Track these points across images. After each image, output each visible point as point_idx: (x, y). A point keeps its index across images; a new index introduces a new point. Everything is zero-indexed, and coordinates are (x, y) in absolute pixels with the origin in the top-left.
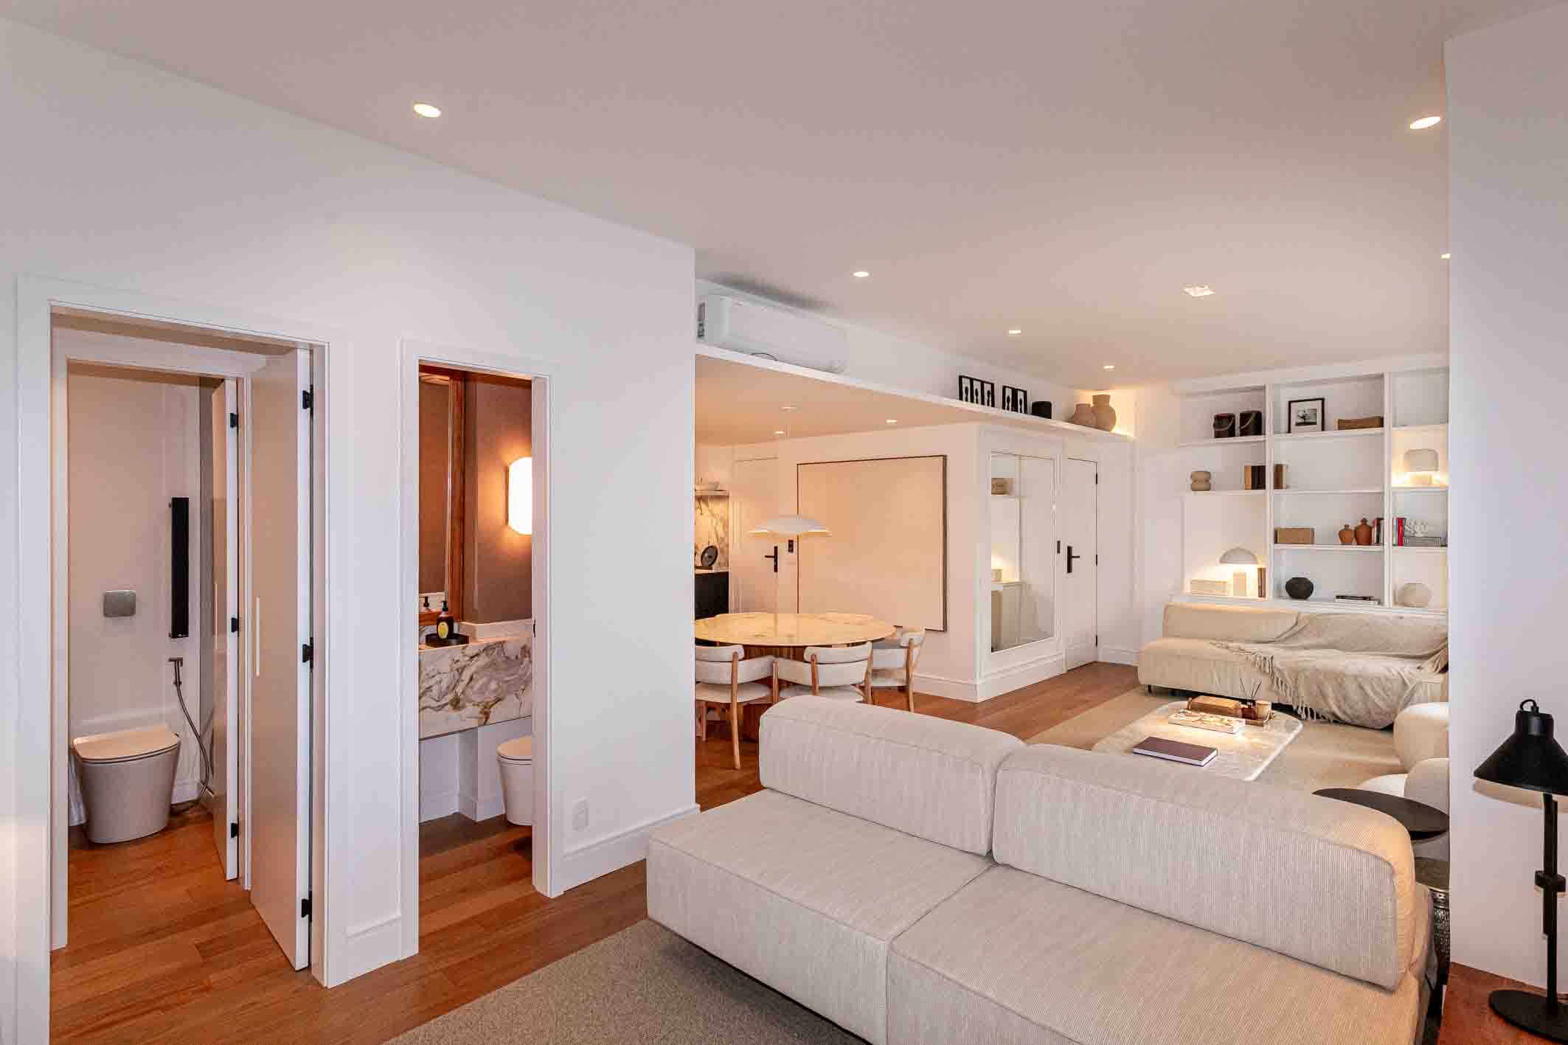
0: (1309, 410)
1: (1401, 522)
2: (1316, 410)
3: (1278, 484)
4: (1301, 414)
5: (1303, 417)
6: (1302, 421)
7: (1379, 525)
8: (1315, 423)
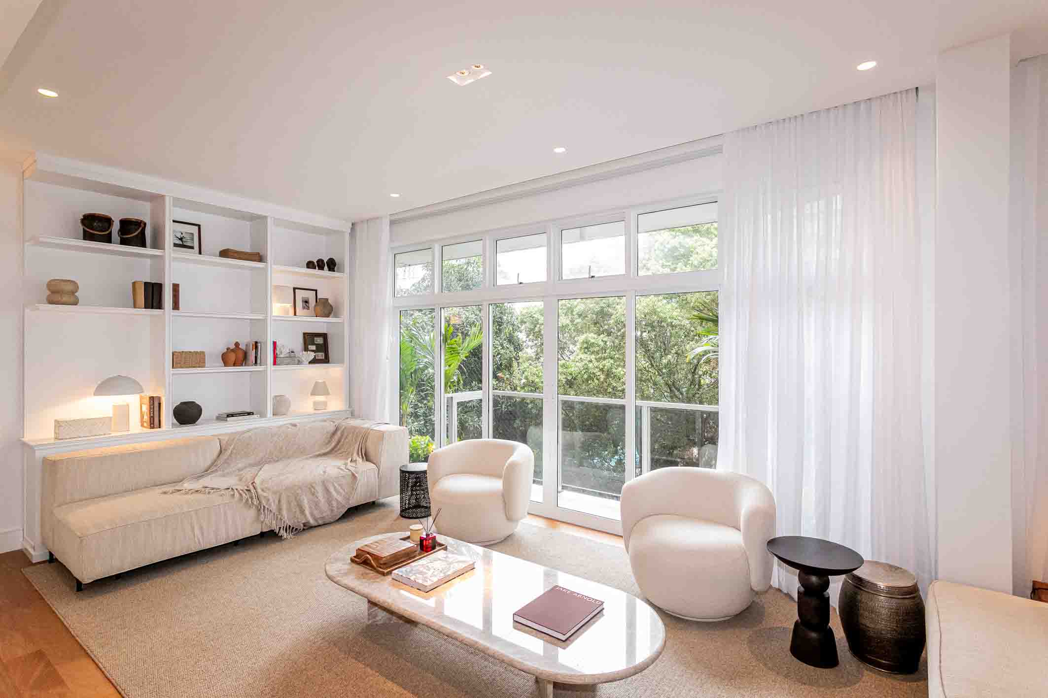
0: (186, 233)
1: (275, 343)
2: (192, 234)
3: (176, 306)
4: (179, 235)
5: (181, 239)
6: (180, 242)
7: (256, 347)
8: (192, 248)
